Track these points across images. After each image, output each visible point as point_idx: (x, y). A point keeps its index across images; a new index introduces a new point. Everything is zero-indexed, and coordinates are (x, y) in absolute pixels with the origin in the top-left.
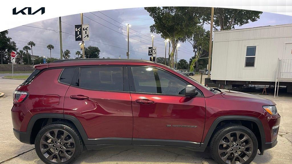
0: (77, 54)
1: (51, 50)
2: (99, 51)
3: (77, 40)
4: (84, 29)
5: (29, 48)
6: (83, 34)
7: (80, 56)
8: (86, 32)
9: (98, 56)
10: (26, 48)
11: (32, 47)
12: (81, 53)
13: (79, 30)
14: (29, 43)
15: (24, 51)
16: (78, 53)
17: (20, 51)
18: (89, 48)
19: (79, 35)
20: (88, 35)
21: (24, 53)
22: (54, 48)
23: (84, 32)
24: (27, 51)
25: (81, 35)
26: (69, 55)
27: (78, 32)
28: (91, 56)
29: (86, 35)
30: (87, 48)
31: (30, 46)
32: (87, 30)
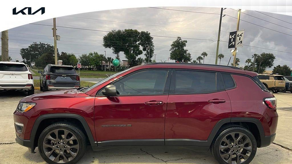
0: (247, 62)
1: (221, 59)
2: (274, 58)
3: (229, 47)
4: (238, 35)
5: (202, 58)
6: (237, 41)
7: (250, 64)
8: (240, 38)
9: (271, 63)
10: (200, 58)
11: (204, 57)
12: (252, 61)
13: (234, 37)
14: (203, 53)
15: (197, 61)
16: (249, 61)
17: (194, 61)
18: (261, 55)
19: (232, 42)
20: (241, 42)
21: (197, 62)
22: (224, 57)
23: (238, 38)
24: (200, 61)
25: (235, 43)
26: (238, 63)
27: (232, 39)
28: (263, 63)
29: (240, 41)
30: (260, 55)
31: (202, 57)
32: (241, 36)
